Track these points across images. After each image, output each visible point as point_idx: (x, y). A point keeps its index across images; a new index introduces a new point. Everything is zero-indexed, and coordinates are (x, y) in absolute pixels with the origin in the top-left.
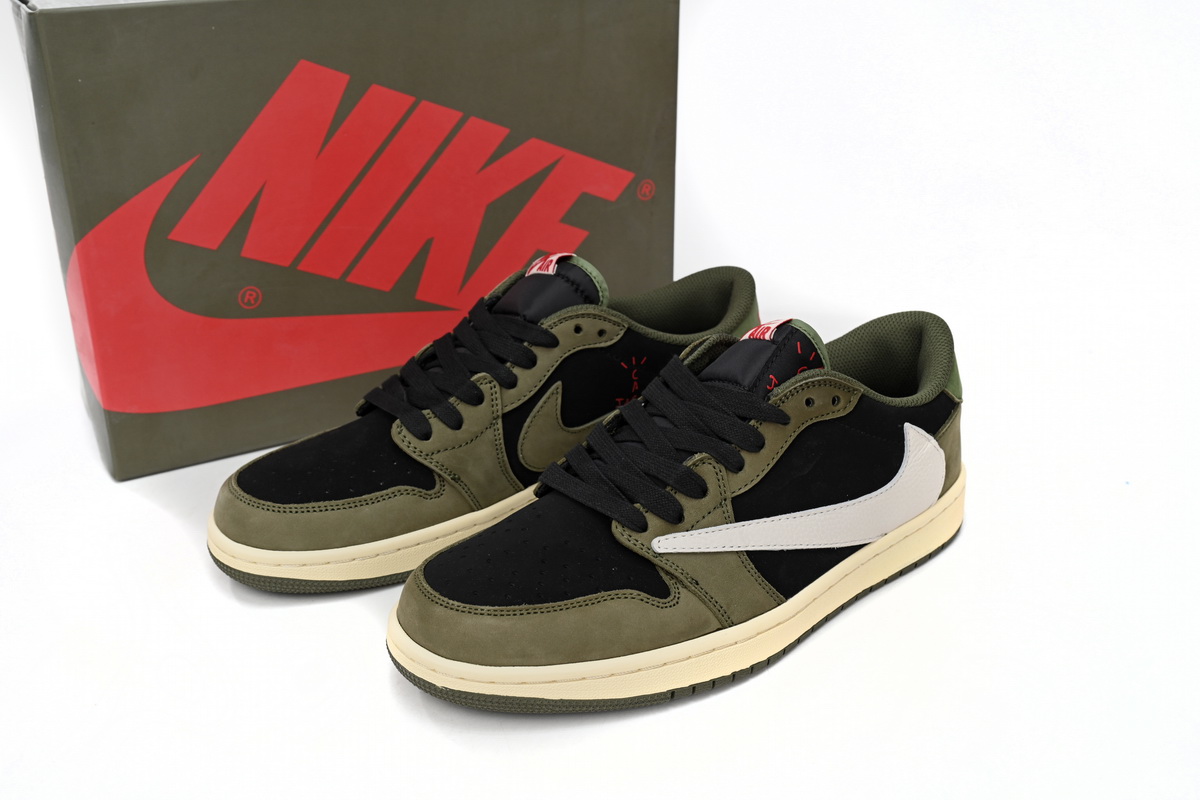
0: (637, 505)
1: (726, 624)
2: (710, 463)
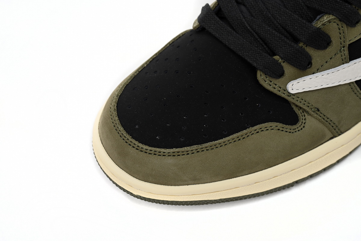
0: (277, 57)
1: (336, 134)
2: (335, 22)
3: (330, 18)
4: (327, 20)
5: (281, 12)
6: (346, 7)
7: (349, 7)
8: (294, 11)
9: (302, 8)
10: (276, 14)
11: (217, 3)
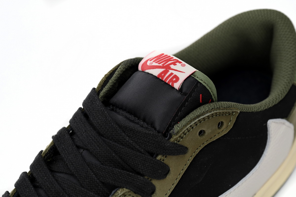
2: (130, 195)
3: (124, 192)
4: (121, 194)
5: (77, 191)
6: (139, 180)
7: (142, 179)
8: (90, 189)
9: (97, 185)
10: (72, 193)
11: (16, 190)
